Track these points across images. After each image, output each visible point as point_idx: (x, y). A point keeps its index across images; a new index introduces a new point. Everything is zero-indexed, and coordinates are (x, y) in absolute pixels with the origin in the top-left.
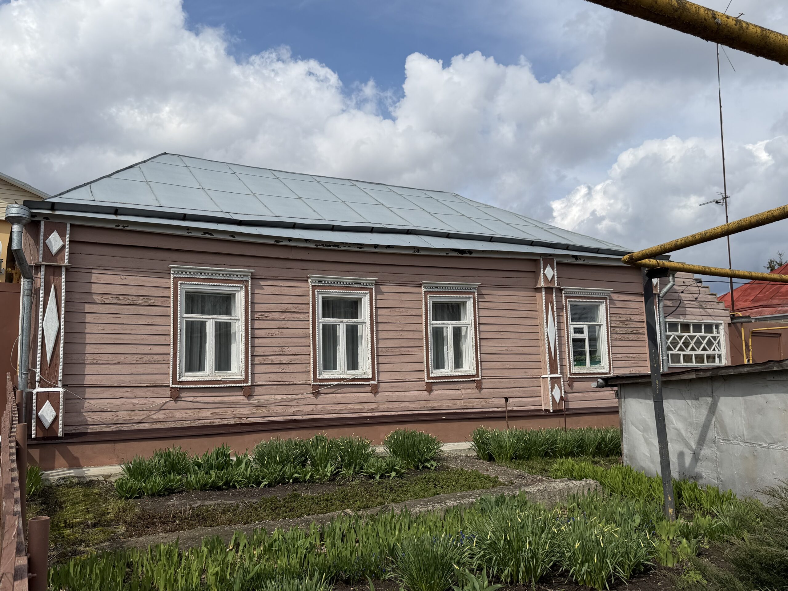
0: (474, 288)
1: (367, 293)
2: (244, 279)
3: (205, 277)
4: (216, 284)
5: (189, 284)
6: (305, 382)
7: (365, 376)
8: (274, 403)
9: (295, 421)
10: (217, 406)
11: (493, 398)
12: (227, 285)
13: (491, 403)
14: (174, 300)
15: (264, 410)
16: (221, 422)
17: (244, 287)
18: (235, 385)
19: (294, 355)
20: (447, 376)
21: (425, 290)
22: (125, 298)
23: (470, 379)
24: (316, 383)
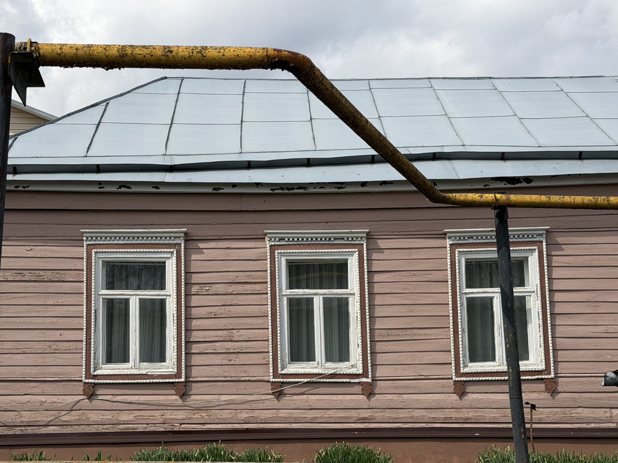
0: (541, 235)
1: (355, 252)
2: (175, 242)
3: (125, 242)
4: (138, 250)
5: (105, 252)
6: (262, 378)
7: (353, 371)
8: (218, 405)
9: (247, 431)
10: (142, 407)
11: (580, 407)
12: (153, 250)
13: (574, 415)
14: (87, 273)
15: (203, 415)
16: (147, 428)
17: (175, 253)
18: (164, 381)
19: (247, 341)
20: (491, 372)
21: (451, 242)
22: (31, 273)
23: (534, 377)
24: (276, 380)
